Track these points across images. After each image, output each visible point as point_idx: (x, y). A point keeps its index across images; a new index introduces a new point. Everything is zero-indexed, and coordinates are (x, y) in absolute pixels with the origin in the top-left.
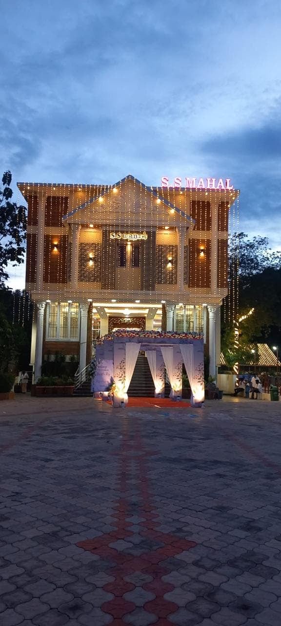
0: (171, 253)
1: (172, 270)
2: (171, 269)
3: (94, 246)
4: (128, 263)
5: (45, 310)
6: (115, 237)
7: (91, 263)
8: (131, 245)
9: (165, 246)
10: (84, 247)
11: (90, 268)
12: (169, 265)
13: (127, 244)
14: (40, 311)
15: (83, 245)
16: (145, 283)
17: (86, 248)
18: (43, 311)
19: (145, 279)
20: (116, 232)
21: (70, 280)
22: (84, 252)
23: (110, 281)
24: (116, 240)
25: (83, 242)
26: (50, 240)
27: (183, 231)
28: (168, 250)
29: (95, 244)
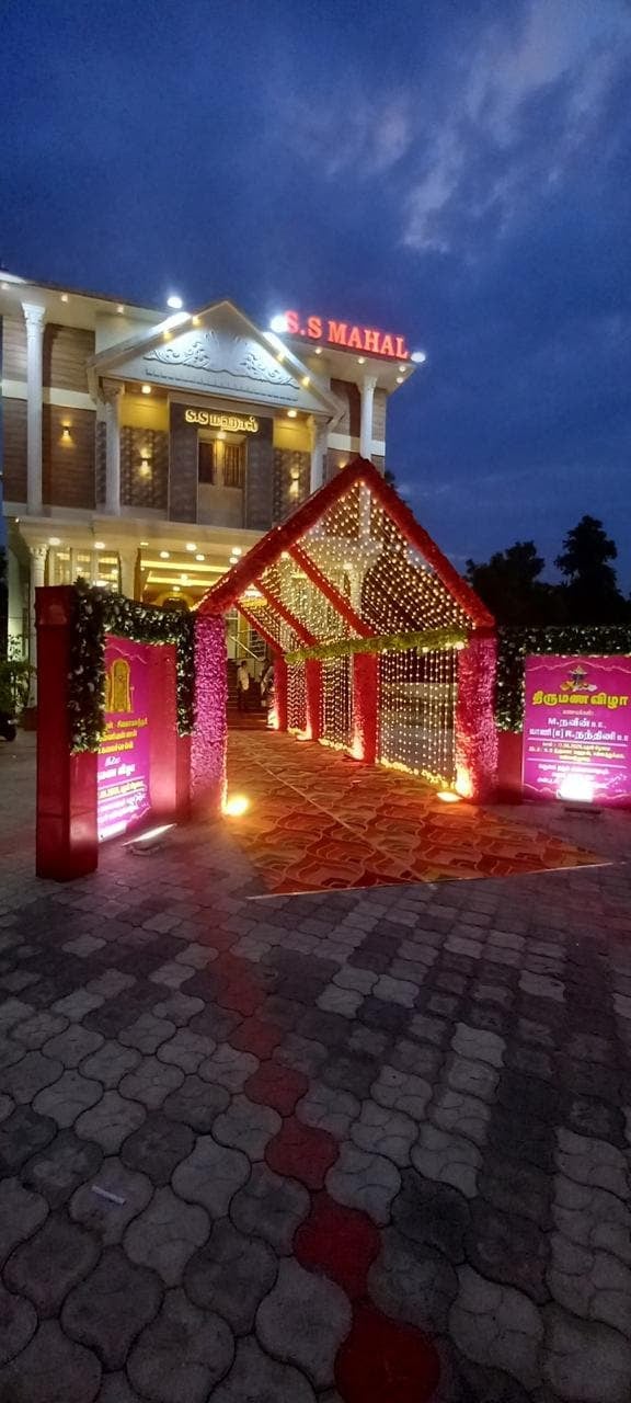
0: (298, 464)
1: (299, 498)
2: (297, 496)
3: (151, 435)
4: (219, 478)
5: (47, 561)
6: (195, 420)
7: (145, 469)
8: (225, 442)
9: (287, 451)
10: (130, 435)
11: (142, 479)
12: (295, 487)
13: (214, 440)
14: (37, 562)
15: (128, 431)
16: (254, 518)
17: (134, 437)
18: (43, 563)
19: (254, 508)
20: (198, 410)
21: (103, 501)
22: (131, 445)
23: (186, 507)
24: (197, 425)
25: (129, 423)
26: (53, 415)
27: (324, 424)
28: (292, 460)
29: (153, 431)
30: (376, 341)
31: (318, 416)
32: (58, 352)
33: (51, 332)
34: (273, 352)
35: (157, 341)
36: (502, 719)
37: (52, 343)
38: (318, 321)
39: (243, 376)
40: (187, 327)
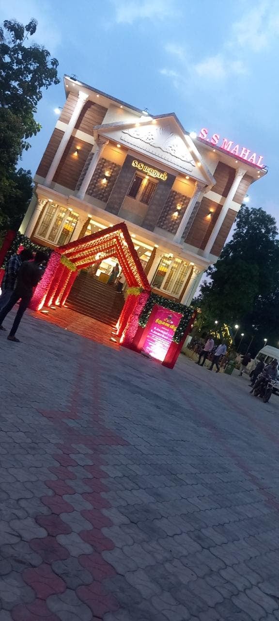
0: (182, 203)
1: (176, 220)
2: (176, 218)
3: (113, 166)
4: (139, 196)
5: (44, 208)
6: (136, 166)
7: (104, 181)
8: (149, 180)
9: (179, 194)
10: (104, 163)
11: (101, 185)
12: (176, 214)
13: (144, 178)
14: (39, 206)
15: (104, 161)
16: (147, 222)
17: (105, 164)
18: (42, 208)
19: (149, 217)
20: (139, 162)
21: (79, 190)
22: (102, 168)
23: (116, 206)
24: (137, 169)
25: (105, 158)
26: (74, 142)
27: (202, 187)
28: (181, 199)
29: (115, 164)
30: (247, 154)
31: (200, 182)
32: (87, 115)
33: (88, 104)
34: (188, 146)
35: (131, 126)
36: (140, 322)
37: (87, 110)
38: (219, 137)
39: (167, 153)
40: (149, 123)
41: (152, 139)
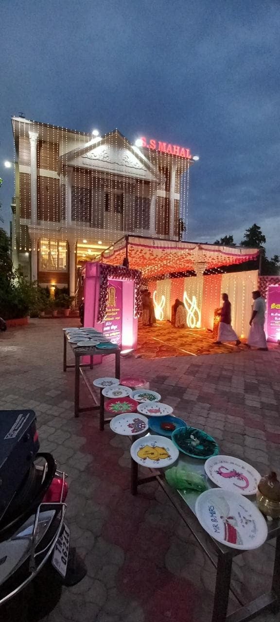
0: (145, 204)
1: (145, 218)
9: (140, 197)
16: (127, 226)
19: (127, 222)
21: (64, 218)
23: (100, 222)
26: (41, 180)
27: (156, 186)
30: (178, 151)
32: (42, 154)
33: (40, 143)
34: (136, 155)
35: (88, 150)
37: (41, 149)
38: (154, 142)
39: (123, 165)
40: (100, 143)
41: (108, 157)
